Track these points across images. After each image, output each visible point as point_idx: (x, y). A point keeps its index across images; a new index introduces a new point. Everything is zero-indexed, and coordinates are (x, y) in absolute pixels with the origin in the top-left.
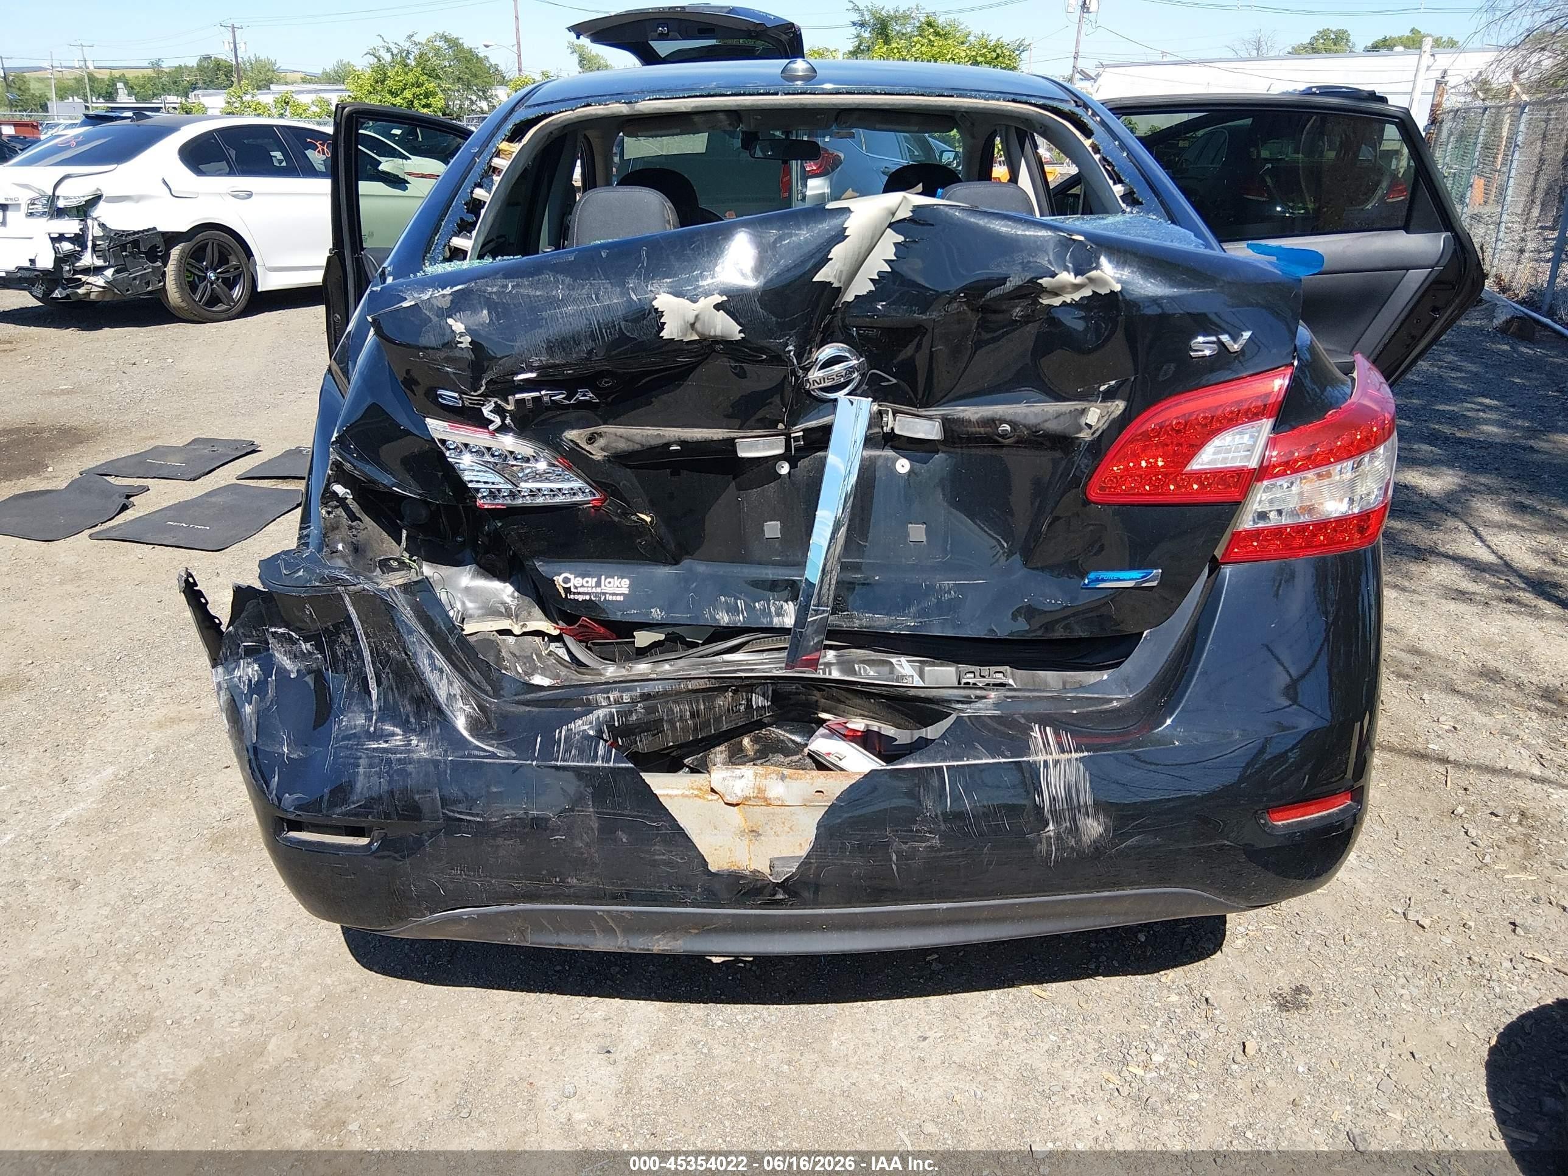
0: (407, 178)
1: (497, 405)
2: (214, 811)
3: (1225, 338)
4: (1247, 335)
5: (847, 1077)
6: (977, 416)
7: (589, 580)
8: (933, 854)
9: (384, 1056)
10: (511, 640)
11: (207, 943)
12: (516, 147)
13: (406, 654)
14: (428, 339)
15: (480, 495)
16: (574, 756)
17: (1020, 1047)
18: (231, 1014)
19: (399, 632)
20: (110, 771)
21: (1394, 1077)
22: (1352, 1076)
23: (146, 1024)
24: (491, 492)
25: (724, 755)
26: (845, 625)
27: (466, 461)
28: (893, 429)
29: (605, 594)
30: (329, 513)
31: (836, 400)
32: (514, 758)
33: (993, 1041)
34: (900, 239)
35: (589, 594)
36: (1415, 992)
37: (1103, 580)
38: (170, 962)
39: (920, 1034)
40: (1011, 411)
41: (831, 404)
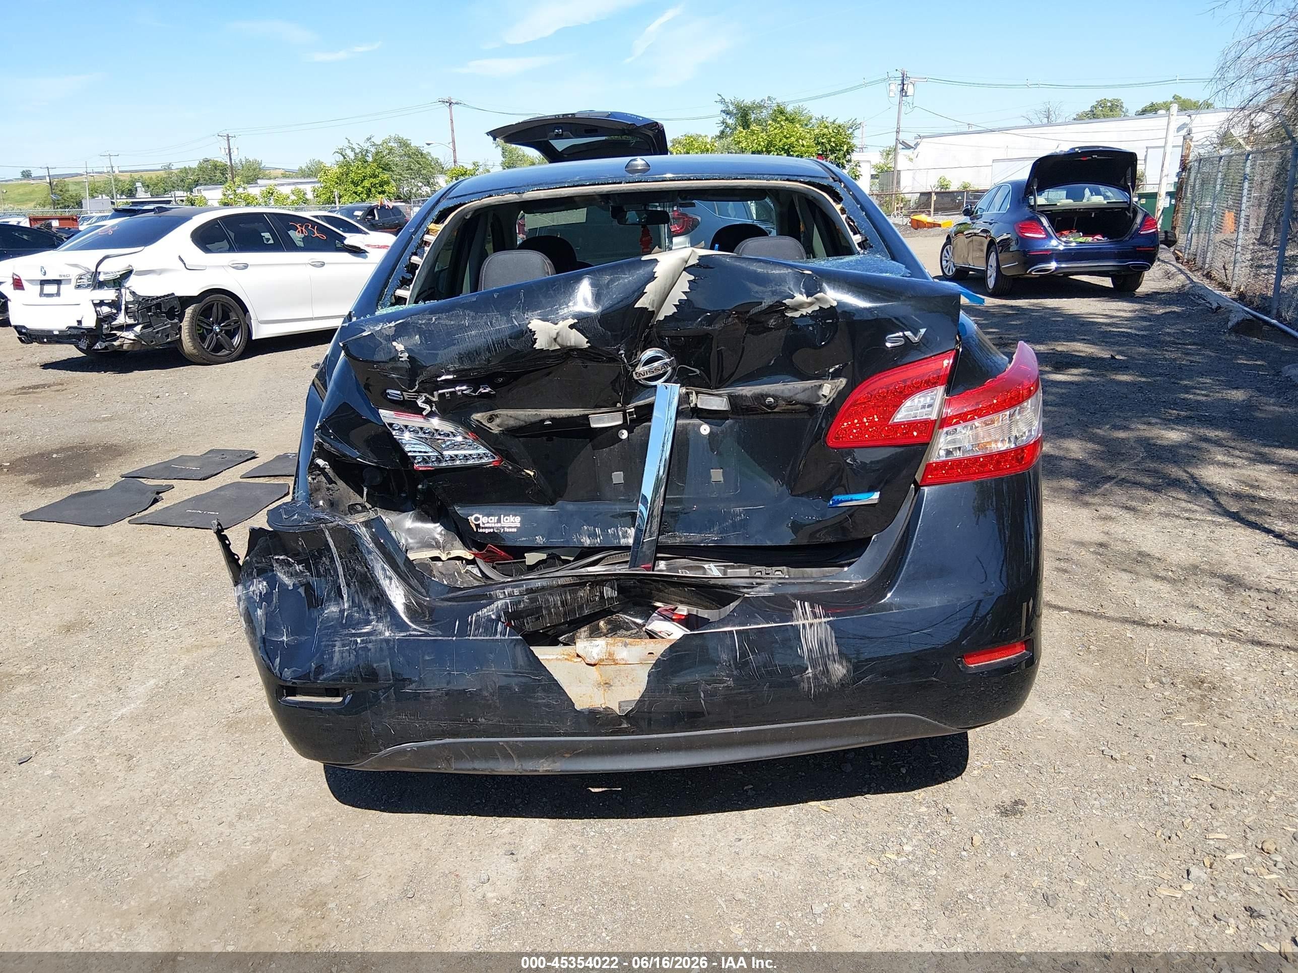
0: (366, 249)
1: (427, 398)
2: (229, 706)
3: (908, 333)
4: (923, 331)
5: (682, 866)
6: (751, 393)
7: (493, 518)
8: (729, 692)
9: (354, 860)
10: (439, 564)
11: (226, 793)
12: (440, 227)
13: (367, 568)
14: (380, 356)
15: (416, 461)
16: (481, 633)
17: (808, 844)
18: (244, 837)
19: (362, 553)
20: (152, 682)
21: (1081, 858)
22: (1050, 857)
23: (185, 845)
24: (424, 459)
25: (586, 633)
26: (670, 542)
27: (407, 436)
28: (696, 404)
29: (503, 527)
30: (313, 479)
31: (655, 386)
32: (440, 636)
33: (789, 840)
34: (692, 277)
35: (493, 528)
36: (1104, 802)
37: (842, 501)
38: (200, 805)
39: (736, 837)
40: (772, 389)
41: (654, 389)
